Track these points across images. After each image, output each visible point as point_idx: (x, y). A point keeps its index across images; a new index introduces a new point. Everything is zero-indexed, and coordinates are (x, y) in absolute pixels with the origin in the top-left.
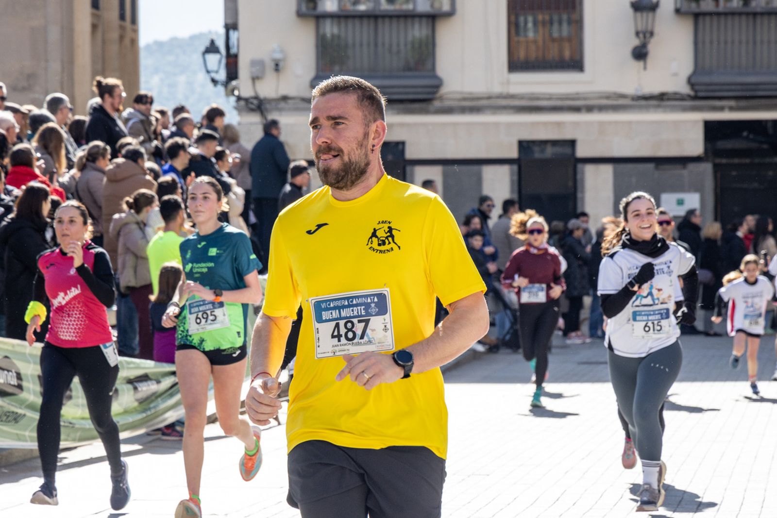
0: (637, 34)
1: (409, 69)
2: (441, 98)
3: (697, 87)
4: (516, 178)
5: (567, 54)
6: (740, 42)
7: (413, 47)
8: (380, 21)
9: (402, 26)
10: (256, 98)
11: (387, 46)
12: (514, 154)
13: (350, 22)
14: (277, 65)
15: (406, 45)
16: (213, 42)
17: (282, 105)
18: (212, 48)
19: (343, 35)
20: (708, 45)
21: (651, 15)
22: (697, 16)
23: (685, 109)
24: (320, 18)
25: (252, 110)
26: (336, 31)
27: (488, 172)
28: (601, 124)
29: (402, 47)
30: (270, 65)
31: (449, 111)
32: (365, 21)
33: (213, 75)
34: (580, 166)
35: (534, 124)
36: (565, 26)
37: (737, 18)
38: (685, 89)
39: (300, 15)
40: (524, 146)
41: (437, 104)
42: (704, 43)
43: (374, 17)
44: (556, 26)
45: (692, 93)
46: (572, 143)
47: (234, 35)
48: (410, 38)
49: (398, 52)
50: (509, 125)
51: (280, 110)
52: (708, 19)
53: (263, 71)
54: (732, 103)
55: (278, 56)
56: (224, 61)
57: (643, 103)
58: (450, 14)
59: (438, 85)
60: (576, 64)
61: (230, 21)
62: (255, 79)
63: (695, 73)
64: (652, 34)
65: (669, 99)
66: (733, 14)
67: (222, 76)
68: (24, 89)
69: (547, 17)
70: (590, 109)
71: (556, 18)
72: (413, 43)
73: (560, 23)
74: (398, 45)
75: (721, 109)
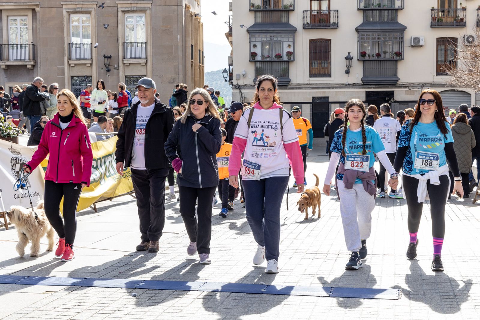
0: (347, 66)
1: (281, 77)
2: (290, 85)
3: (364, 82)
4: (312, 108)
5: (326, 72)
6: (376, 69)
7: (282, 70)
8: (273, 63)
9: (279, 64)
10: (238, 85)
11: (275, 70)
12: (311, 101)
13: (264, 63)
14: (244, 75)
15: (280, 70)
16: (225, 68)
17: (245, 87)
18: (225, 71)
19: (262, 67)
20: (367, 69)
21: (351, 61)
22: (364, 61)
23: (360, 88)
24: (256, 62)
25: (237, 88)
26: (260, 66)
27: (304, 106)
28: (336, 92)
29: (279, 70)
30: (242, 75)
31: (293, 88)
32: (269, 63)
33: (225, 78)
34: (330, 104)
35: (317, 92)
36: (326, 64)
37: (375, 61)
38: (360, 82)
39: (250, 61)
40: (313, 98)
41: (289, 86)
42: (366, 69)
43: (271, 62)
44: (323, 65)
45: (362, 83)
46: (328, 97)
47: (232, 67)
48: (282, 68)
49: (278, 72)
50: (310, 92)
51: (244, 88)
52: (367, 62)
53: (240, 78)
54: (374, 86)
55: (244, 73)
56: (228, 75)
57: (348, 86)
58: (293, 61)
59: (289, 81)
60: (329, 75)
61: (230, 63)
62: (237, 80)
63: (363, 77)
64: (351, 66)
65: (355, 85)
66: (374, 60)
67: (228, 79)
68: (172, 83)
69: (321, 62)
70: (333, 88)
71: (323, 62)
72: (282, 69)
73: (324, 63)
74: (278, 70)
75: (371, 88)
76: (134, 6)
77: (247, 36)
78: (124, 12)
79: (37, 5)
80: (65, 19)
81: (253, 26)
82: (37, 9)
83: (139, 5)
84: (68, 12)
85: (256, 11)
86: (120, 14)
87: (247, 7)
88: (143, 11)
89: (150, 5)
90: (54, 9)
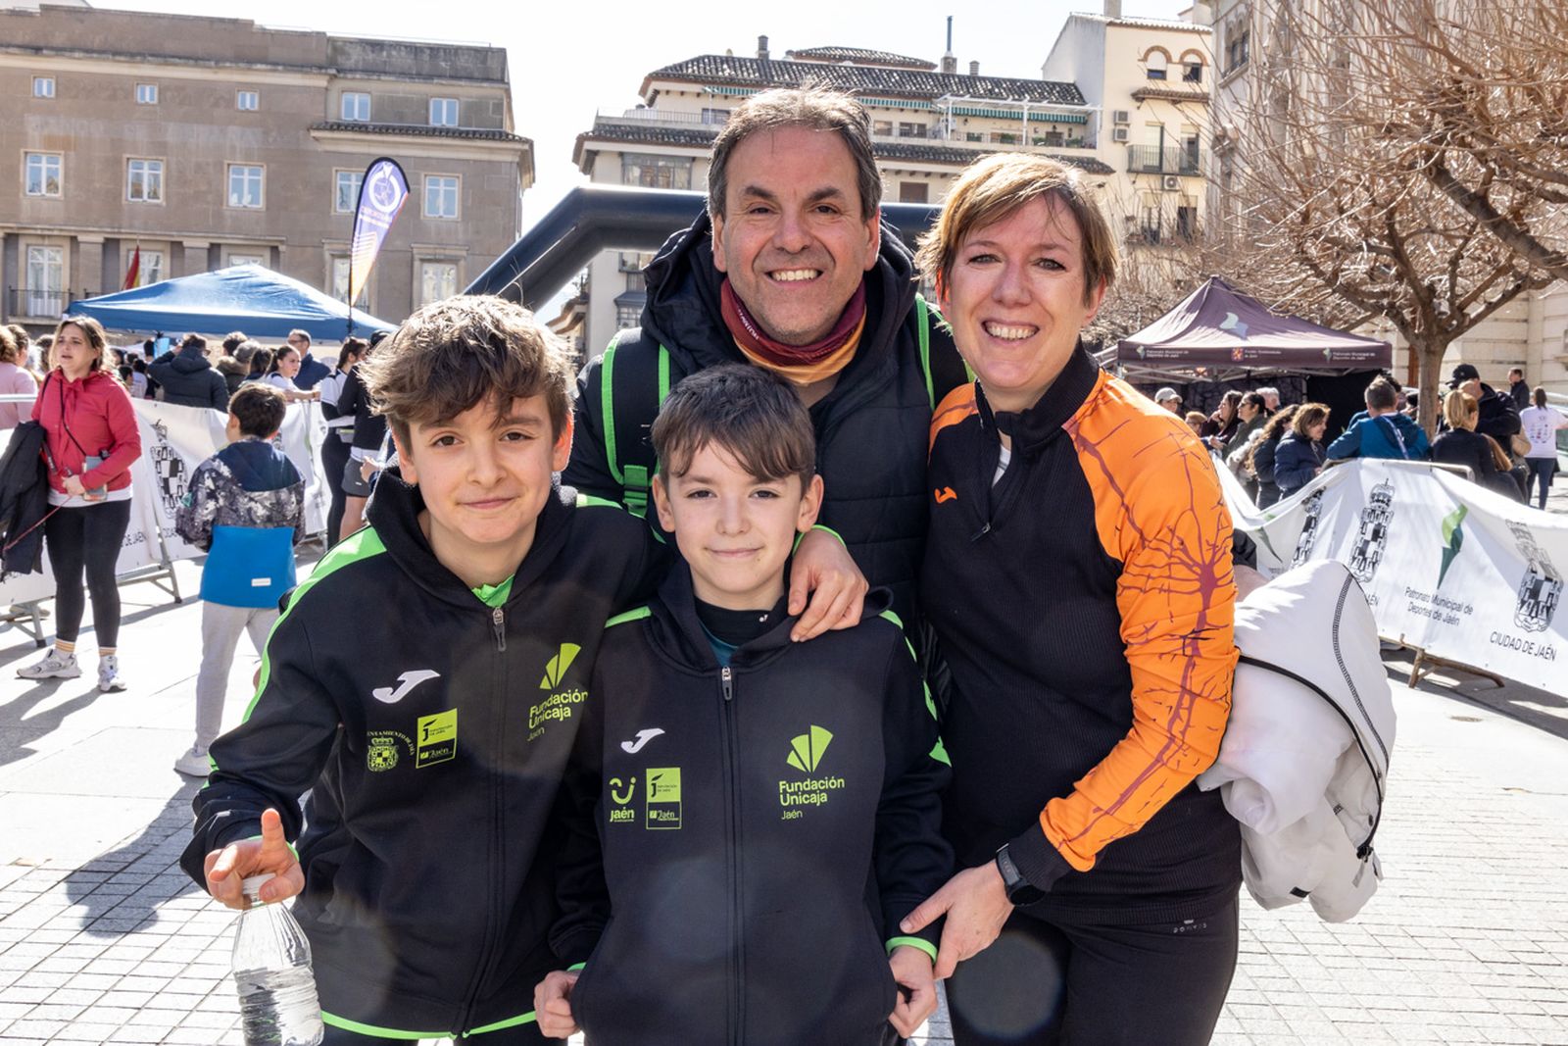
76: (441, 253)
77: (615, 309)
78: (423, 260)
79: (282, 242)
80: (328, 267)
81: (623, 295)
82: (282, 248)
83: (447, 252)
84: (333, 255)
85: (629, 273)
86: (417, 264)
87: (616, 266)
88: (453, 260)
89: (464, 253)
90: (310, 249)
